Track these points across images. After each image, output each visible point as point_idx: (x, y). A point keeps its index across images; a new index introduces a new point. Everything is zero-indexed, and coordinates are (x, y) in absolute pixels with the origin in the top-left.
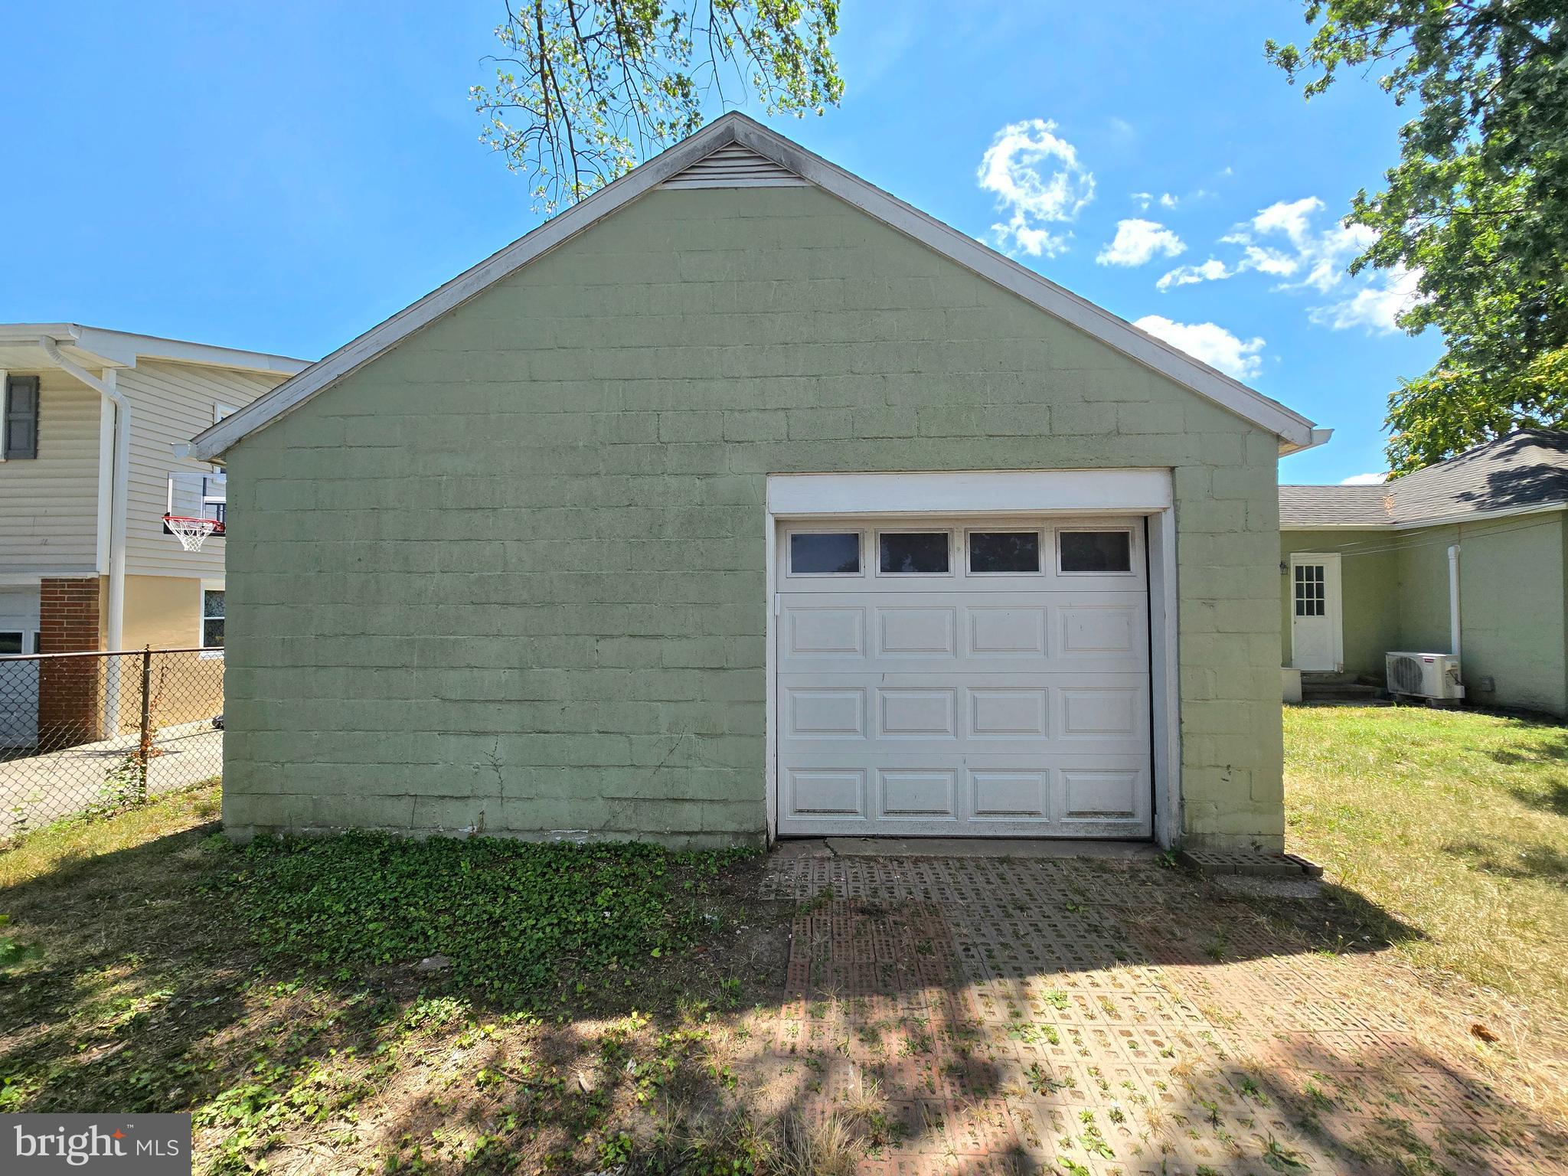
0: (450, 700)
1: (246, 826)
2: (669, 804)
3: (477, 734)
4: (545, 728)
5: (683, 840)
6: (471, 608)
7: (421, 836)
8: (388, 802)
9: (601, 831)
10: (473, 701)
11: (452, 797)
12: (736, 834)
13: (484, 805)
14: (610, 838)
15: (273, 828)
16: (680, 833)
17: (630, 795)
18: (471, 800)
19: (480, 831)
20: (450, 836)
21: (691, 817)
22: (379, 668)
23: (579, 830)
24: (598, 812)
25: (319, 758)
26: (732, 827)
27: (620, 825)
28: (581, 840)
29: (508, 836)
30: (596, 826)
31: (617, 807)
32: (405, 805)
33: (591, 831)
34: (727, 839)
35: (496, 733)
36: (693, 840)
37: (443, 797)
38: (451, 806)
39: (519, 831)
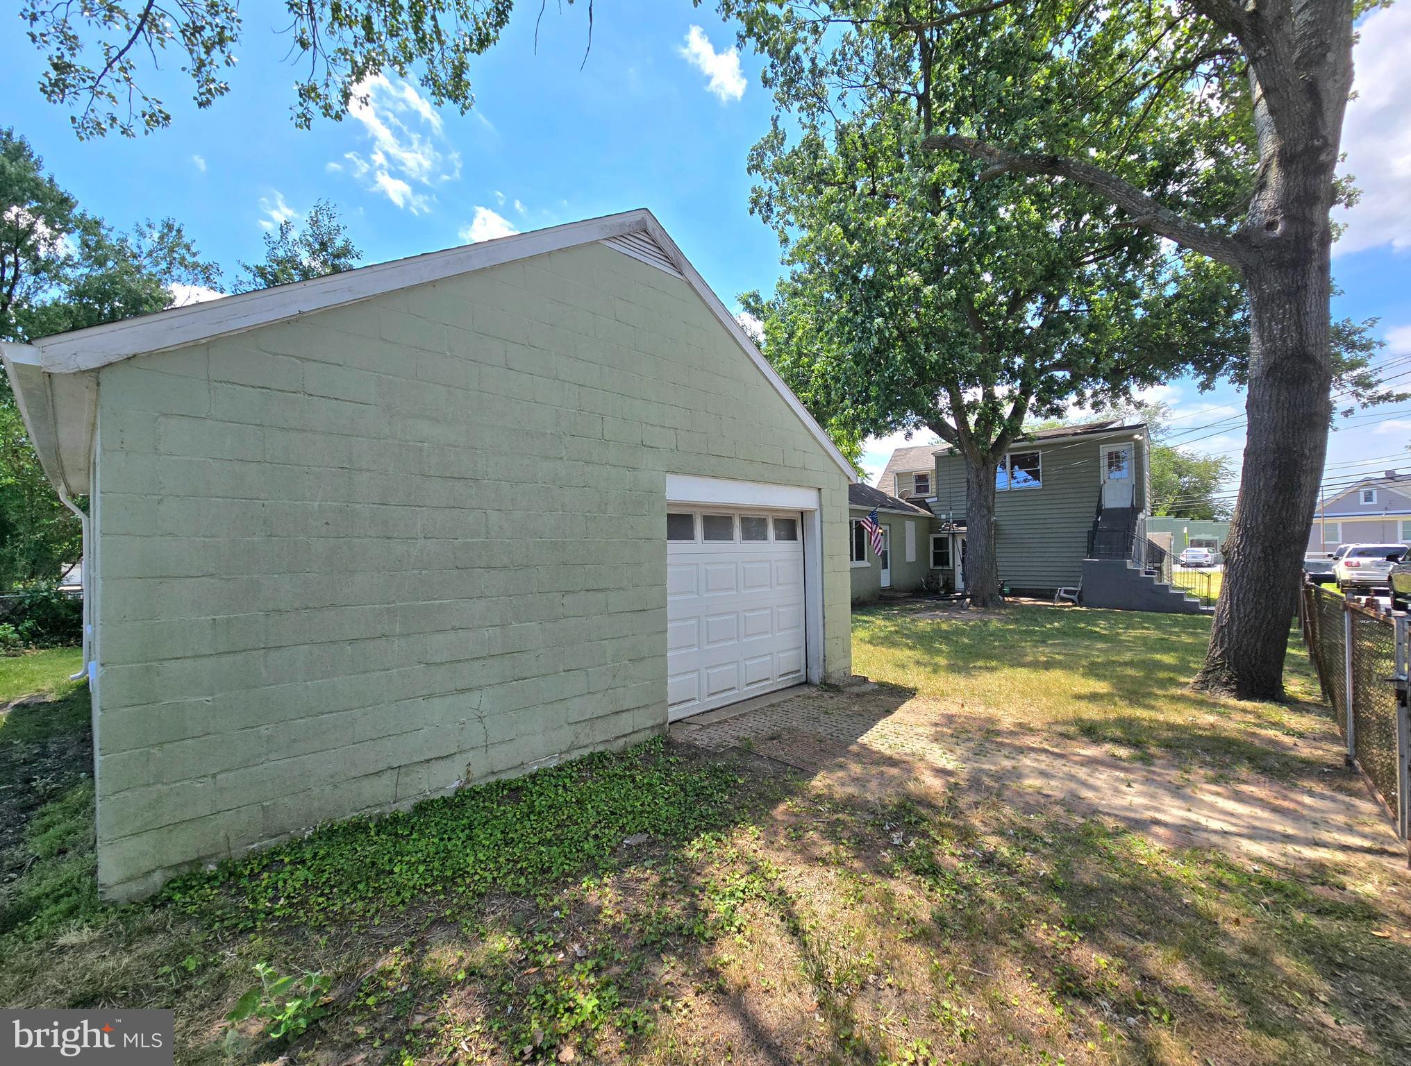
0: (434, 664)
1: (149, 873)
2: (612, 717)
3: (462, 691)
4: (523, 675)
5: (621, 742)
6: (455, 572)
7: (405, 807)
8: (366, 783)
9: (568, 751)
10: (459, 661)
11: (436, 759)
12: (652, 728)
13: (470, 756)
14: (575, 755)
15: (198, 862)
16: (618, 738)
17: (588, 717)
18: (457, 756)
19: (468, 781)
20: (437, 796)
21: (626, 723)
22: (352, 642)
23: (550, 756)
24: (565, 736)
25: (273, 756)
26: (650, 723)
27: (581, 743)
28: (553, 764)
29: (492, 779)
30: (564, 748)
31: (578, 728)
32: (387, 780)
33: (561, 753)
34: (648, 732)
35: (480, 688)
36: (628, 739)
37: (428, 761)
38: (437, 767)
39: (501, 771)
